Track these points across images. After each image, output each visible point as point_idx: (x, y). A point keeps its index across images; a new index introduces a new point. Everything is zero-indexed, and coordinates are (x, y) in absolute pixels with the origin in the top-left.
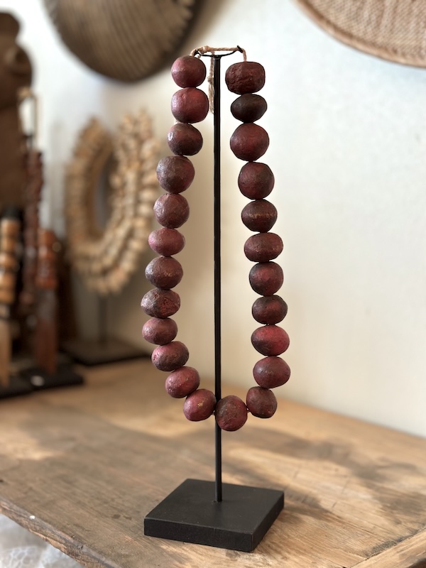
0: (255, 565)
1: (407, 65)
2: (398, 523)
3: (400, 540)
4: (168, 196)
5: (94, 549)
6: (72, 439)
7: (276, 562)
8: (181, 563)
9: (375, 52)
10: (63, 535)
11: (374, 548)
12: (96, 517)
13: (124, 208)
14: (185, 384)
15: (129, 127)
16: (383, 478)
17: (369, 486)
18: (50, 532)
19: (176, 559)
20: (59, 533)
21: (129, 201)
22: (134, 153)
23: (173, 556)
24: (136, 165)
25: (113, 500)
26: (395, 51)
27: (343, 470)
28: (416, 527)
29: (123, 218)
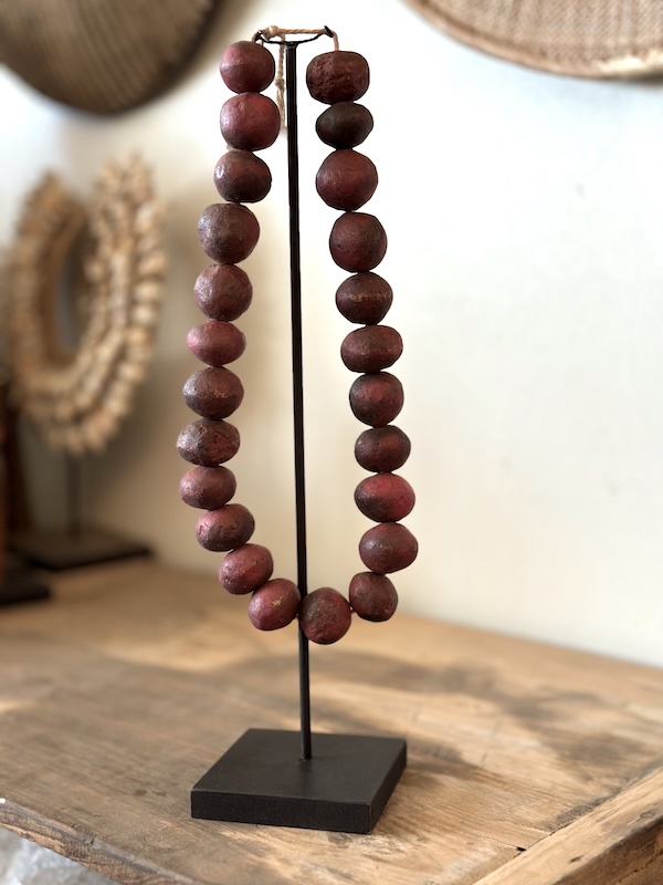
0: (378, 852)
1: (563, 75)
2: (587, 778)
3: (597, 803)
4: (217, 268)
5: (113, 843)
6: (45, 681)
7: (410, 846)
8: (259, 856)
9: (513, 55)
10: (58, 825)
11: (559, 817)
12: (108, 795)
13: (109, 314)
14: (252, 570)
15: (114, 184)
16: (550, 715)
17: (532, 728)
18: (33, 822)
19: (249, 850)
20: (51, 821)
21: (119, 300)
22: (124, 224)
23: (245, 846)
24: (127, 243)
25: (129, 768)
26: (543, 54)
27: (487, 707)
28: (616, 783)
29: (108, 328)
